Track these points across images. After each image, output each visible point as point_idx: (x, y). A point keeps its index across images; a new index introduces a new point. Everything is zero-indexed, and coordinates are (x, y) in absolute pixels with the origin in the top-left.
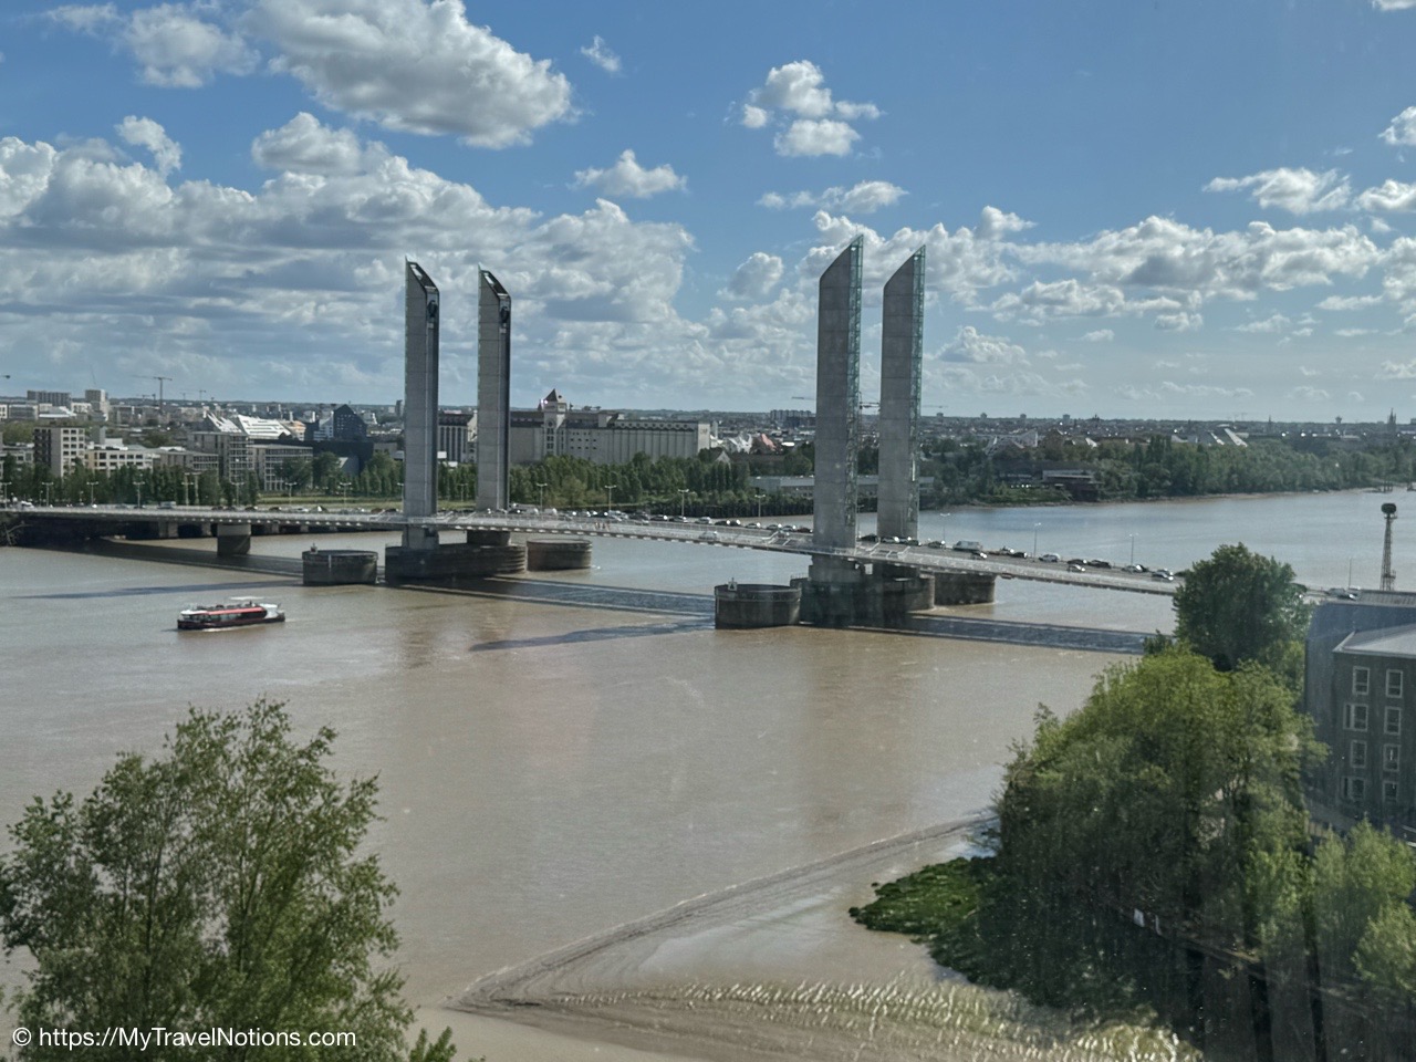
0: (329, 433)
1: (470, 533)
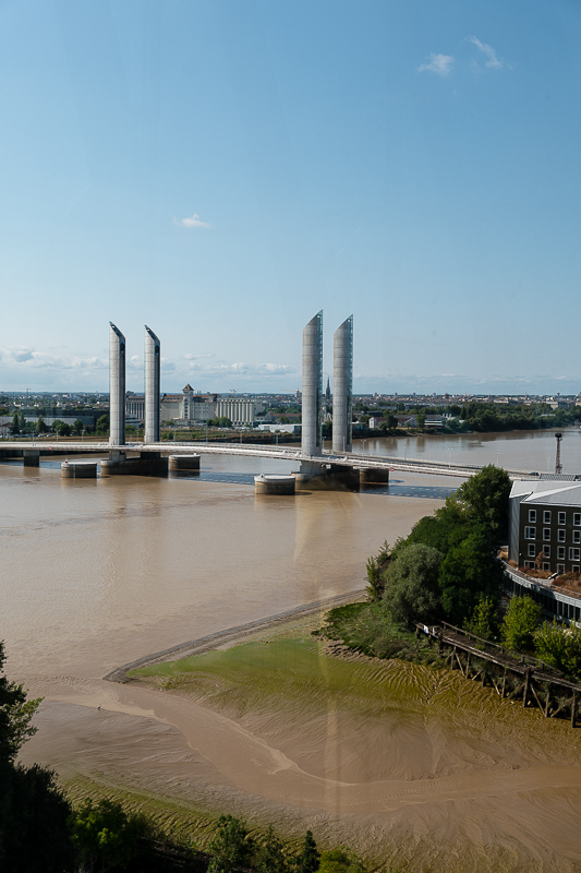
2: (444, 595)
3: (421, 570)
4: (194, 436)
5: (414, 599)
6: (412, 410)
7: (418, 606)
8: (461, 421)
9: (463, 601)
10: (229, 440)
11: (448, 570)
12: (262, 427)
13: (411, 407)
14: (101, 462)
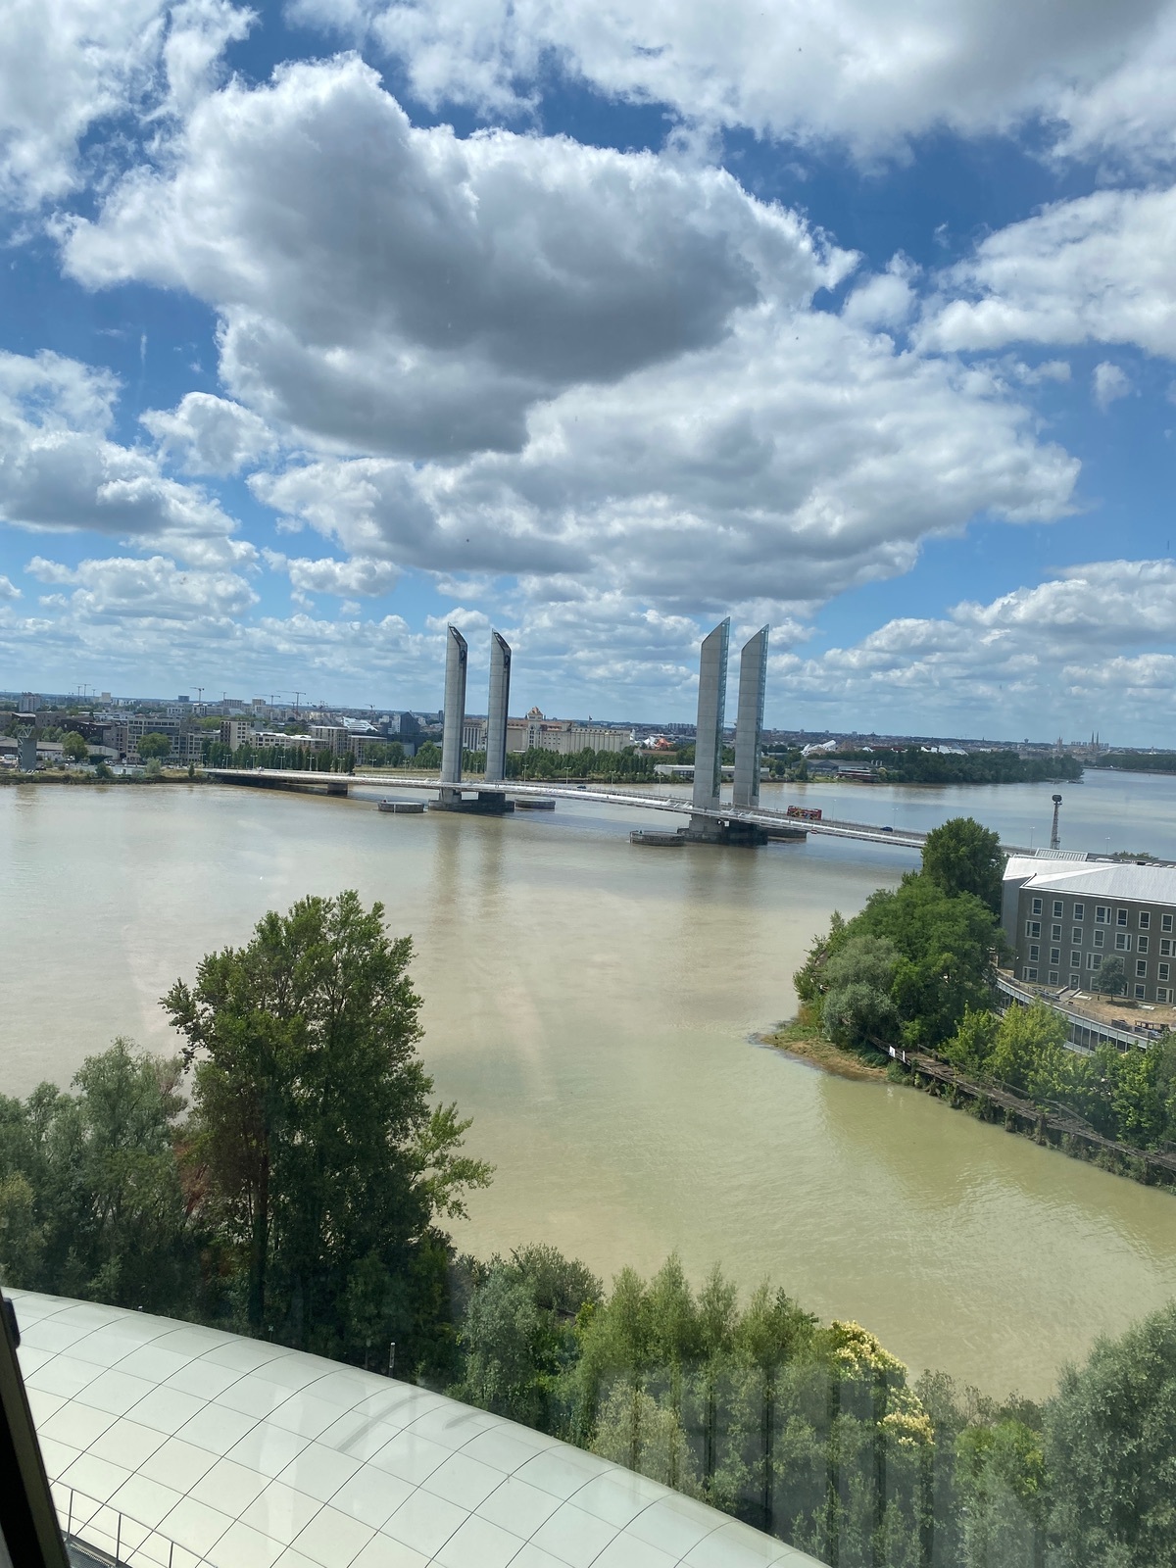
0: (398, 730)
1: (480, 793)
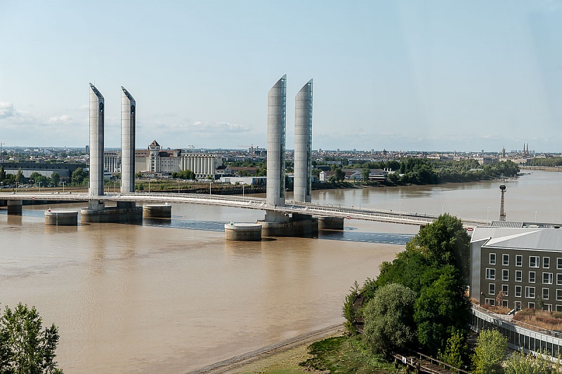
1: (118, 203)
2: (420, 329)
3: (397, 307)
4: (162, 188)
5: (392, 334)
6: (356, 165)
7: (396, 339)
8: (401, 175)
9: (437, 335)
10: (194, 191)
11: (423, 307)
12: (223, 179)
13: (354, 162)
14: (82, 211)
